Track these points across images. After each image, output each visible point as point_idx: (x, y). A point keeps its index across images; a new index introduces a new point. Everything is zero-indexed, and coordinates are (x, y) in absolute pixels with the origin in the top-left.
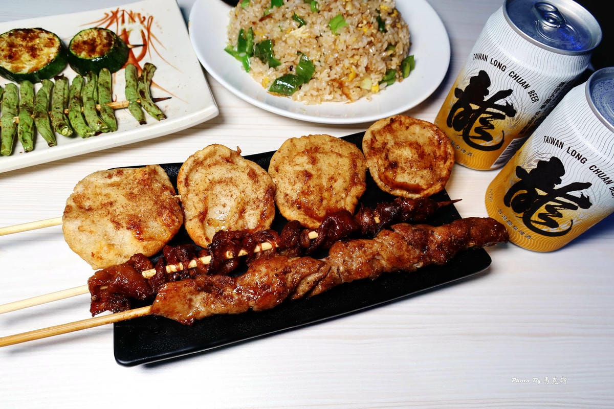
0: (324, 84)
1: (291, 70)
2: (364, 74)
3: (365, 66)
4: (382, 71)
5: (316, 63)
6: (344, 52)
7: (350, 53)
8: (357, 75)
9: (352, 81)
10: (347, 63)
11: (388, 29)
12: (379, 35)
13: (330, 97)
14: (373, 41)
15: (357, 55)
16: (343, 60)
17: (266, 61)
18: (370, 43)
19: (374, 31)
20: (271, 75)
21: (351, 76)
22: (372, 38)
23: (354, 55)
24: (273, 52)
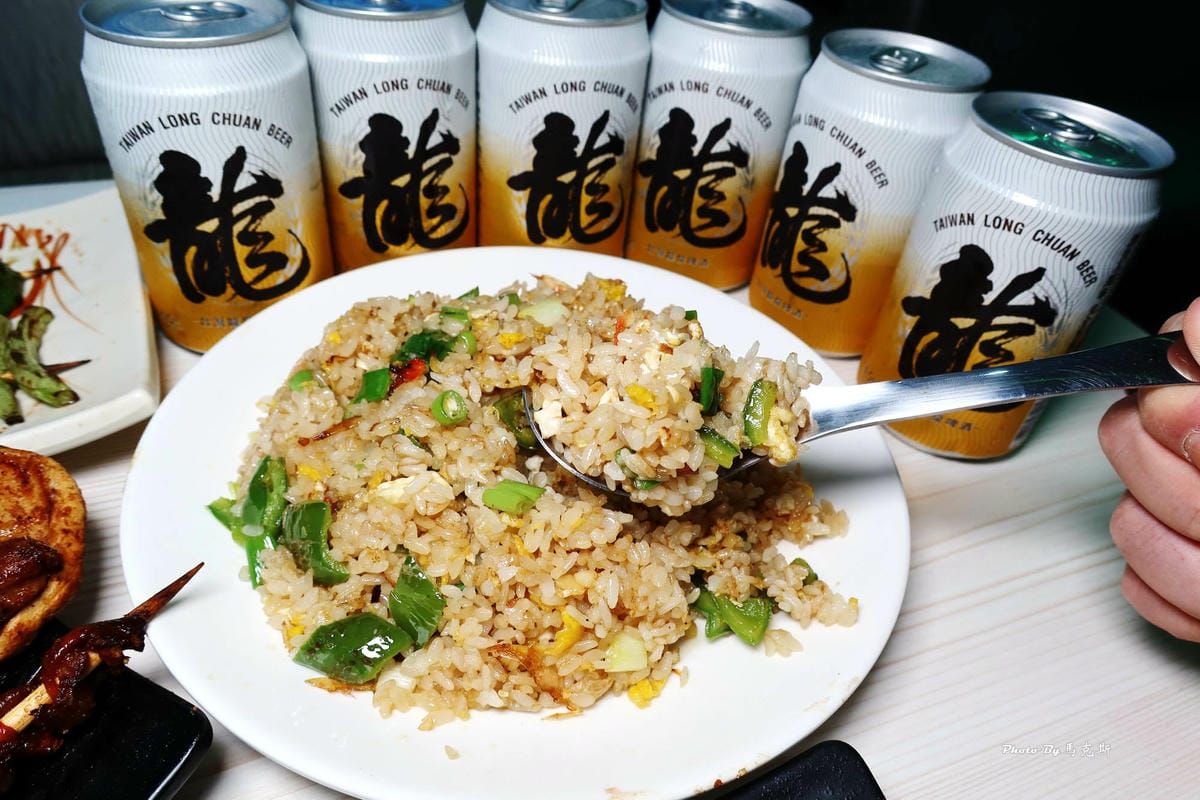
0: (473, 661)
1: (376, 598)
2: (610, 628)
3: (613, 606)
4: (675, 615)
5: (447, 590)
6: (539, 561)
7: (566, 563)
8: (587, 631)
9: (567, 650)
13: (495, 699)
15: (586, 567)
16: (537, 588)
17: (304, 563)
20: (320, 610)
21: (563, 638)
23: (575, 569)
24: (330, 538)
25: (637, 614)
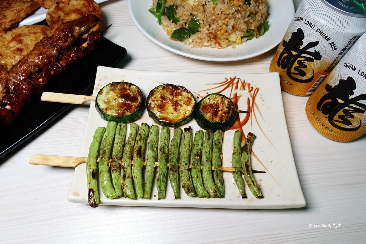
0: (204, 35)
1: (186, 25)
2: (231, 31)
3: (232, 25)
4: (244, 30)
5: (201, 22)
6: (219, 16)
7: (223, 17)
8: (226, 31)
9: (223, 34)
10: (220, 22)
11: (252, 3)
12: (244, 6)
13: (208, 44)
14: (240, 10)
15: (228, 18)
16: (218, 21)
17: (171, 18)
18: (237, 11)
19: (241, 4)
20: (173, 27)
21: (222, 31)
22: (239, 8)
23: (226, 18)
24: (176, 13)
25: (237, 28)
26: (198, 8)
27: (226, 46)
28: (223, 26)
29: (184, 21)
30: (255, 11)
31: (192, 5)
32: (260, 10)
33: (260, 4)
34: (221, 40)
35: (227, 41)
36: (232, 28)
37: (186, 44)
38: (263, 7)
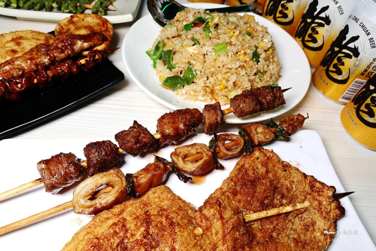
0: (200, 88)
1: (181, 73)
2: (232, 88)
3: (234, 81)
5: (198, 72)
6: (220, 69)
7: (224, 70)
8: (226, 88)
9: (221, 90)
10: (220, 76)
11: (261, 61)
12: (251, 63)
13: (202, 98)
14: (245, 66)
15: (230, 72)
16: (218, 74)
17: (166, 63)
18: (242, 67)
19: (248, 59)
20: (168, 74)
21: (221, 87)
22: (245, 64)
23: (227, 72)
24: (173, 59)
25: (239, 86)
26: (197, 57)
27: (224, 104)
28: (223, 81)
29: (181, 69)
30: (263, 69)
31: (191, 52)
32: (270, 69)
33: (271, 63)
34: (218, 96)
35: (226, 98)
36: (233, 85)
37: (178, 94)
38: (274, 67)
